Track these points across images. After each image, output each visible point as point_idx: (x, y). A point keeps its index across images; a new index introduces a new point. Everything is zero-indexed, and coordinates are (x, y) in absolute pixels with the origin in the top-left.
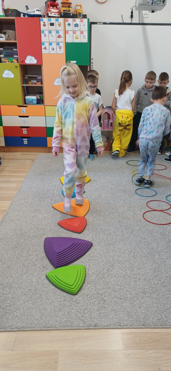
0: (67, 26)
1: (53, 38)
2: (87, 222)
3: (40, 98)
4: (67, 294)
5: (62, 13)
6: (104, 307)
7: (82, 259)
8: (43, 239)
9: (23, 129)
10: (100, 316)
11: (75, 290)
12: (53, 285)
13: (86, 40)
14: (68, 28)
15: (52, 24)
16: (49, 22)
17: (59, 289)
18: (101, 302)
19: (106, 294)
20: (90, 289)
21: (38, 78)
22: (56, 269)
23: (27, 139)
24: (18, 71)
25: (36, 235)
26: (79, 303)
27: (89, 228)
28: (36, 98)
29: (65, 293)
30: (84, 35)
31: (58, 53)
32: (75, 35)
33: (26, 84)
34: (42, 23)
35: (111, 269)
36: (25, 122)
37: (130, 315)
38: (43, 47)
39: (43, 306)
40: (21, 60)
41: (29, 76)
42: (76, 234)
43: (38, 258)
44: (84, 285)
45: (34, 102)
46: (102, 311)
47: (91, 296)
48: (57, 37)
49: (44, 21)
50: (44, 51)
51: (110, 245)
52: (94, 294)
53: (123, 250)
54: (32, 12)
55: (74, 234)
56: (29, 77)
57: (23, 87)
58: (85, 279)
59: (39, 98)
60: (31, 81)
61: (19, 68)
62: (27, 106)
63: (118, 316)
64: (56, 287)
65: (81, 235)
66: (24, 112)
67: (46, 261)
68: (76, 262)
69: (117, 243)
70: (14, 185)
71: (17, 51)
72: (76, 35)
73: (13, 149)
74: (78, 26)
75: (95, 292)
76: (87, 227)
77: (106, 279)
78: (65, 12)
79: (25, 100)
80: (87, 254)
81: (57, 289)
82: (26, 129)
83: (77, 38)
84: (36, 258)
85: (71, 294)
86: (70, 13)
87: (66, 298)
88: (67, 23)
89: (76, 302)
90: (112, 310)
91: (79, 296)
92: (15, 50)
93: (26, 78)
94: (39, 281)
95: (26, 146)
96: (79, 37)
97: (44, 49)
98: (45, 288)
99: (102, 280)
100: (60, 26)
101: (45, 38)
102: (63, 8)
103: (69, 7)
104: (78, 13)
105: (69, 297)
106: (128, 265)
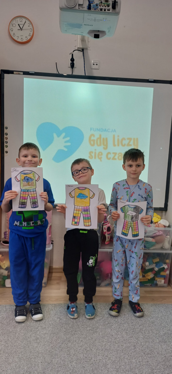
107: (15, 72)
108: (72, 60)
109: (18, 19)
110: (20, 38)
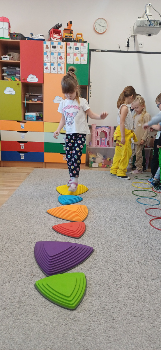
0: (68, 49)
1: (55, 59)
2: (86, 227)
3: (40, 116)
4: (62, 309)
5: (64, 38)
6: (114, 328)
7: (81, 266)
8: (34, 244)
9: (21, 144)
10: (108, 340)
11: (73, 303)
12: (44, 296)
13: (85, 62)
14: (69, 51)
15: (54, 47)
16: (52, 45)
17: (52, 302)
18: (108, 320)
19: (115, 310)
20: (93, 302)
21: (38, 96)
22: (48, 276)
23: (24, 154)
24: (20, 88)
25: (25, 239)
26: (79, 321)
27: (89, 233)
28: (36, 115)
29: (59, 307)
30: (83, 57)
31: (59, 73)
32: (75, 57)
33: (26, 101)
34: (45, 46)
35: (118, 278)
36: (23, 137)
37: (151, 339)
38: (45, 67)
39: (29, 325)
40: (23, 78)
41: (30, 94)
42: (74, 239)
43: (26, 264)
44: (85, 298)
45: (33, 118)
46: (110, 333)
47: (95, 311)
48: (59, 58)
49: (47, 44)
50: (45, 71)
51: (115, 252)
52: (98, 309)
53: (132, 257)
54: (36, 37)
55: (72, 239)
56: (30, 96)
57: (24, 104)
58: (86, 290)
59: (38, 116)
60: (31, 99)
61: (20, 86)
62: (26, 122)
63: (134, 341)
64: (47, 300)
65: (79, 240)
66: (22, 127)
67: (35, 267)
68: (73, 270)
69: (123, 250)
70: (6, 193)
71: (19, 71)
72: (77, 57)
73: (10, 163)
74: (78, 49)
75: (99, 307)
76: (86, 232)
77: (114, 291)
78: (67, 37)
79: (25, 116)
80: (87, 260)
81: (48, 302)
82: (23, 144)
83: (77, 60)
84: (23, 264)
85: (67, 309)
86: (72, 39)
87: (61, 313)
88: (68, 46)
89: (75, 320)
90: (125, 331)
91: (78, 312)
92: (18, 69)
93: (27, 96)
94: (25, 292)
95: (22, 160)
96: (79, 59)
97: (45, 69)
98: (32, 300)
99: (108, 292)
100: (62, 49)
101: (47, 59)
102: (65, 34)
103: (71, 33)
104: (79, 40)
105: (64, 313)
106: (139, 274)
107: (97, 51)
108: (128, 42)
109: (99, 20)
110: (100, 31)
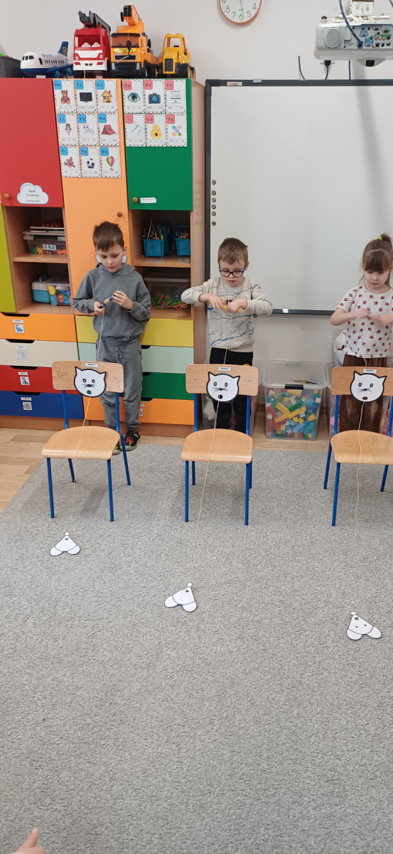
0: (128, 102)
1: (90, 134)
5: (113, 64)
9: (20, 373)
13: (180, 141)
14: (130, 106)
15: (86, 97)
16: (79, 91)
21: (60, 239)
23: (30, 399)
30: (176, 125)
31: (105, 175)
32: (150, 126)
33: (26, 256)
34: (58, 94)
36: (24, 356)
38: (64, 159)
40: (7, 196)
48: (101, 132)
49: (64, 89)
50: (66, 171)
56: (36, 237)
61: (2, 217)
62: (27, 315)
66: (19, 330)
72: (155, 126)
74: (158, 101)
78: (122, 61)
82: (26, 374)
83: (156, 135)
88: (127, 93)
93: (28, 238)
95: (27, 414)
96: (163, 131)
97: (66, 164)
100: (108, 102)
101: (69, 134)
102: (116, 50)
104: (164, 62)
107: (228, 83)
110: (238, 13)
